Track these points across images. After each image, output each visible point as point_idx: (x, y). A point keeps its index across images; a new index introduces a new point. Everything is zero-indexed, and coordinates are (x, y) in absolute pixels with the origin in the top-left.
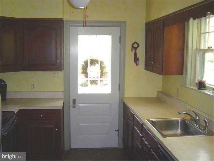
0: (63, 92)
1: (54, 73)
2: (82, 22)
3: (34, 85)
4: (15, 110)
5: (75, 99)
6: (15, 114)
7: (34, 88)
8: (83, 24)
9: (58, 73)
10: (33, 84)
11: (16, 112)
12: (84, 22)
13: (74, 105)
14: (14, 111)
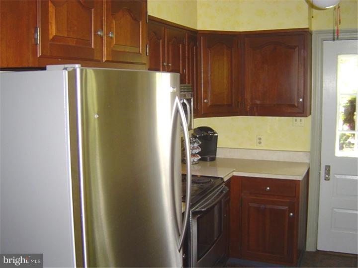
0: (310, 152)
1: (294, 120)
2: (331, 33)
3: (260, 139)
4: (226, 176)
5: (329, 166)
6: (224, 182)
7: (260, 143)
8: (332, 37)
9: (301, 120)
10: (260, 137)
11: (225, 180)
12: (334, 33)
13: (327, 176)
14: (222, 177)
